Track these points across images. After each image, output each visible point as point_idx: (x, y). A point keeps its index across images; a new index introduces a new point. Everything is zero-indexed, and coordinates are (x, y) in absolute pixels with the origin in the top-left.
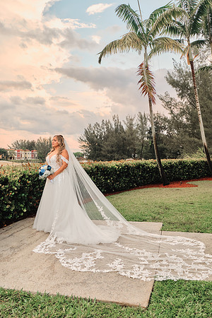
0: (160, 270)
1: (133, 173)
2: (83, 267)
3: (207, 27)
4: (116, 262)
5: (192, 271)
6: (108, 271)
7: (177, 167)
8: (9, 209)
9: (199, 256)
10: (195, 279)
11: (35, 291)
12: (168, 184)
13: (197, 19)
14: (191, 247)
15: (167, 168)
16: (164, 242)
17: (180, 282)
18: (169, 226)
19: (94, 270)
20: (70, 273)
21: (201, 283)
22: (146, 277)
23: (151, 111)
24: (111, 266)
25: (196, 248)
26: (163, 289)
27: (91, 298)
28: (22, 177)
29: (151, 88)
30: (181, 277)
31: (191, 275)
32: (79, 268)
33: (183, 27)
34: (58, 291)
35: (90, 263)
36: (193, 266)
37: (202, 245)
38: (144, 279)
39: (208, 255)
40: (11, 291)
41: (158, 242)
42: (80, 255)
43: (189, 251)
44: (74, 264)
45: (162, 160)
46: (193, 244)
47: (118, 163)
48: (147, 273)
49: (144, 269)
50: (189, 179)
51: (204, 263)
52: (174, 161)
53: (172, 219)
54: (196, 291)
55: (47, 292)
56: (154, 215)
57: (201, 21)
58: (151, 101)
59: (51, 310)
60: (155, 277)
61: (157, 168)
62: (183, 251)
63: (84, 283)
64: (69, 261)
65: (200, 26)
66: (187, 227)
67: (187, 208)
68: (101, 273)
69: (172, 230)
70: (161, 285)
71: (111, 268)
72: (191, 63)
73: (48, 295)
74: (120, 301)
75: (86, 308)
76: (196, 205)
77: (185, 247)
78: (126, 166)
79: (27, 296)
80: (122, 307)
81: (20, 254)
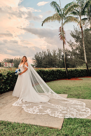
0: (67, 114)
1: (55, 73)
2: (34, 112)
3: (89, 13)
4: (48, 110)
5: (80, 115)
6: (44, 114)
7: (74, 72)
8: (2, 87)
9: (83, 108)
10: (81, 118)
11: (13, 121)
12: (70, 79)
13: (84, 9)
14: (80, 105)
15: (70, 72)
16: (68, 102)
17: (75, 119)
18: (71, 96)
19: (38, 113)
20: (28, 114)
21: (84, 119)
22: (61, 116)
23: (64, 47)
24: (46, 112)
25: (82, 105)
26: (68, 121)
27: (37, 125)
28: (8, 73)
29: (64, 38)
30: (76, 117)
31: (80, 116)
32: (32, 112)
33: (78, 12)
34: (23, 122)
35: (37, 111)
36: (81, 113)
37: (84, 104)
38: (60, 117)
39: (87, 108)
40: (3, 121)
41: (66, 102)
42: (32, 107)
43: (79, 106)
44: (30, 111)
45: (68, 68)
46: (80, 104)
47: (49, 69)
48: (61, 115)
49: (60, 113)
50: (79, 77)
51: (85, 112)
52: (73, 69)
53: (72, 93)
54: (82, 123)
55: (18, 122)
56: (64, 91)
57: (86, 10)
58: (64, 43)
59: (20, 129)
60: (65, 117)
61: (65, 72)
62: (76, 106)
63: (34, 119)
64: (28, 109)
65: (86, 12)
66: (78, 96)
67: (78, 89)
68: (42, 115)
69: (72, 97)
70: (67, 120)
71: (46, 113)
72: (81, 27)
73: (19, 123)
74: (50, 126)
75: (35, 129)
76: (82, 88)
77: (77, 105)
78: (52, 70)
79: (10, 123)
80: (51, 128)
81: (7, 106)
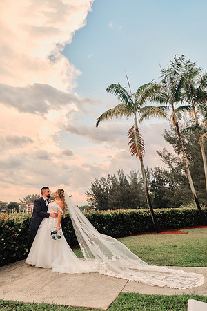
1: (128, 221)
12: (162, 231)
27: (67, 305)
52: (167, 210)
61: (150, 216)
72: (177, 125)
73: (35, 304)
74: (88, 306)
76: (178, 247)
78: (120, 214)
79: (20, 305)
80: (88, 309)
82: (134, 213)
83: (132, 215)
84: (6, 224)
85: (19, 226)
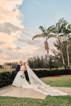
12: (53, 76)
15: (53, 71)
29: (48, 48)
33: (57, 31)
52: (55, 69)
56: (48, 83)
61: (50, 71)
69: (53, 86)
70: (48, 96)
73: (22, 98)
74: (39, 98)
75: (31, 100)
76: (60, 81)
78: (41, 70)
79: (17, 98)
81: (13, 91)
82: (45, 70)
83: (44, 70)
84: (7, 73)
85: (11, 73)
